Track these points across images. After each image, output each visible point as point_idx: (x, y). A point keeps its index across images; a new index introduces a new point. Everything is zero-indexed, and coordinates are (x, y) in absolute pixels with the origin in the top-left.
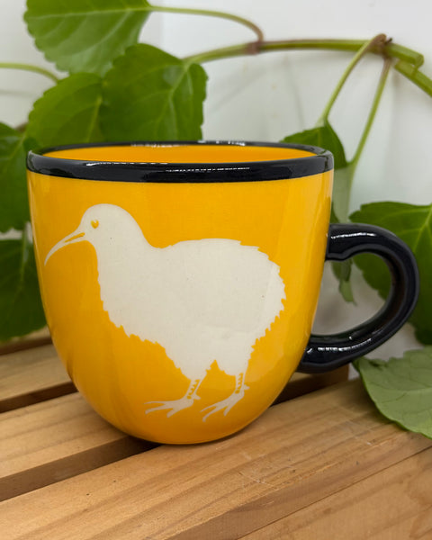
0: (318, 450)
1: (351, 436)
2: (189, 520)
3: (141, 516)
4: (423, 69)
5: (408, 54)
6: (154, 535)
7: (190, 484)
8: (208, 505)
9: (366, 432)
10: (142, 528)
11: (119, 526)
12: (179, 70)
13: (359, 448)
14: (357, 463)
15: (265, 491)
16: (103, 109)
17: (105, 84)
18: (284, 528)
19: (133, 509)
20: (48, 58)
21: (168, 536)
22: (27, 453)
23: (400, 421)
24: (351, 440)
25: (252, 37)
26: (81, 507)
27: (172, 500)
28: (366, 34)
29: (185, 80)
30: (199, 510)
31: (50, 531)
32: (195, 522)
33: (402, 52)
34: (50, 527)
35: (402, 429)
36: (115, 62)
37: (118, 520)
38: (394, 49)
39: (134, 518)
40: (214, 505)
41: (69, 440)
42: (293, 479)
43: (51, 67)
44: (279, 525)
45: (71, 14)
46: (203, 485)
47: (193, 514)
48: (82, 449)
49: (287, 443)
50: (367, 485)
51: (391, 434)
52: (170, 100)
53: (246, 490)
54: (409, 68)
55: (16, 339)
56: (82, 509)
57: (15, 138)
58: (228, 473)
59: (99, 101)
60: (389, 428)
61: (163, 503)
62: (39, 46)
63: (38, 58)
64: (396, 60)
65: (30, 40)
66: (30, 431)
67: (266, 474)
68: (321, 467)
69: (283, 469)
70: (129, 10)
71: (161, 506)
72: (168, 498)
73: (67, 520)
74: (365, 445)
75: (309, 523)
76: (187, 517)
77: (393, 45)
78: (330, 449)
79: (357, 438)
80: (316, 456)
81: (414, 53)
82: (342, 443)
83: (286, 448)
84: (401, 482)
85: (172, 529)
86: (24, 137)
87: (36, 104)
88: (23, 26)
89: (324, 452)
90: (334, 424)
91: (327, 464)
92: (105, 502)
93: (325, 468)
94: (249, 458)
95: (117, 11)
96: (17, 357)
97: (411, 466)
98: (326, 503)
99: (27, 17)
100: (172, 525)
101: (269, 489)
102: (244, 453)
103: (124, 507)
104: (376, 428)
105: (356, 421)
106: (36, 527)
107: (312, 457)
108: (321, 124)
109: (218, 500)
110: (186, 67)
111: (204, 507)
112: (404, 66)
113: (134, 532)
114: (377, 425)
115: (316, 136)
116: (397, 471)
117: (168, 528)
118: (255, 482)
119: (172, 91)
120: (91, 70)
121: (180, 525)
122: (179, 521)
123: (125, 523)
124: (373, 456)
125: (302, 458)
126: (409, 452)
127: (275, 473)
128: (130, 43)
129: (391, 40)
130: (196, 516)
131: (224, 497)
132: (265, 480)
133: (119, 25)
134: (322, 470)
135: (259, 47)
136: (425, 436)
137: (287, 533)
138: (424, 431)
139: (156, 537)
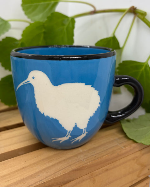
0: (105, 149)
4: (147, 17)
6: (43, 179)
8: (64, 168)
9: (122, 143)
10: (40, 176)
11: (32, 175)
12: (68, 20)
13: (119, 149)
14: (118, 154)
15: (84, 164)
16: (44, 33)
17: (46, 25)
18: (91, 176)
19: (39, 168)
20: (29, 17)
21: (48, 180)
23: (134, 139)
24: (117, 145)
25: (92, 9)
27: (52, 166)
28: (127, 7)
29: (69, 23)
30: (60, 170)
31: (9, 176)
32: (58, 175)
33: (140, 12)
34: (9, 174)
35: (135, 142)
36: (48, 18)
37: (32, 173)
38: (137, 11)
39: (38, 172)
40: (66, 168)
41: (25, 141)
42: (95, 160)
43: (29, 20)
44: (89, 175)
45: (35, 4)
46: (64, 160)
49: (95, 146)
50: (122, 161)
51: (131, 144)
52: (65, 30)
53: (78, 163)
54: (142, 17)
56: (22, 167)
57: (18, 42)
58: (73, 156)
59: (44, 30)
60: (130, 142)
62: (26, 14)
63: (25, 18)
64: (138, 14)
65: (22, 13)
67: (86, 157)
68: (105, 155)
69: (91, 156)
70: (53, 2)
71: (48, 168)
73: (16, 171)
74: (121, 148)
75: (100, 174)
76: (56, 173)
77: (137, 9)
78: (109, 149)
79: (119, 145)
80: (104, 151)
81: (143, 11)
82: (114, 146)
83: (94, 148)
84: (134, 160)
85: (50, 177)
87: (24, 31)
88: (21, 8)
89: (107, 150)
90: (112, 139)
91: (107, 154)
92: (30, 165)
93: (106, 156)
94: (81, 151)
95: (49, 2)
97: (138, 154)
98: (106, 167)
99: (22, 5)
100: (50, 176)
101: (86, 163)
102: (80, 149)
103: (36, 167)
105: (120, 138)
106: (5, 174)
107: (102, 152)
108: (112, 36)
109: (68, 166)
110: (70, 19)
111: (62, 169)
112: (140, 16)
113: (37, 178)
114: (126, 140)
115: (110, 39)
116: (132, 156)
117: (48, 177)
118: (81, 160)
119: (65, 27)
120: (41, 21)
121: (53, 176)
122: (53, 174)
124: (124, 151)
125: (99, 152)
126: (137, 150)
127: (88, 157)
128: (52, 12)
129: (136, 8)
130: (59, 173)
131: (70, 166)
132: (85, 160)
133: (50, 7)
134: (105, 157)
135: (94, 12)
136: (143, 144)
137: (92, 178)
138: (143, 142)
139: (44, 180)
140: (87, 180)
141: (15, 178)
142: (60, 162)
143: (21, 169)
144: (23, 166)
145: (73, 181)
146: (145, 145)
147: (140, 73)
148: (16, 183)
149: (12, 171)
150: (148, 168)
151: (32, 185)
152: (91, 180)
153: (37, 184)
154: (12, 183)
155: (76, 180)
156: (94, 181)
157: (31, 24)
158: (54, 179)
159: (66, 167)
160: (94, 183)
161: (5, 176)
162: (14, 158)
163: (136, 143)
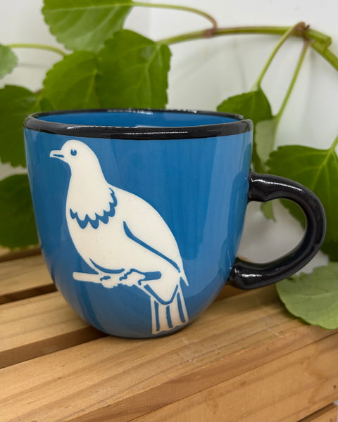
0: (239, 338)
1: (266, 328)
2: (134, 388)
3: (99, 384)
4: (331, 48)
5: (320, 37)
6: (106, 399)
7: (139, 361)
8: (150, 378)
9: (277, 325)
10: (98, 393)
11: (82, 391)
12: (153, 49)
13: (270, 338)
14: (267, 349)
15: (194, 369)
16: (98, 77)
17: (100, 59)
18: (210, 395)
19: (95, 378)
20: (59, 40)
21: (117, 401)
22: (25, 333)
23: (303, 317)
24: (265, 331)
25: (209, 25)
26: (57, 375)
27: (124, 372)
28: (290, 22)
29: (156, 57)
30: (143, 381)
31: (30, 393)
32: (138, 391)
33: (315, 35)
34: (31, 390)
35: (305, 323)
36: (106, 43)
37: (82, 387)
38: (311, 33)
39: (94, 385)
40: (155, 377)
41: (57, 324)
42: (217, 360)
43: (61, 47)
44: (205, 393)
45: (75, 9)
46: (149, 362)
47: (138, 383)
48: (65, 332)
49: (215, 332)
50: (275, 365)
51: (295, 327)
52: (146, 72)
53: (180, 367)
54: (321, 47)
55: (31, 247)
56: (58, 377)
57: (33, 99)
58: (169, 353)
59: (95, 72)
60: (294, 324)
61: (118, 375)
62: (52, 31)
63: (51, 40)
64: (313, 41)
65: (45, 28)
66: (29, 316)
67: (197, 355)
68: (238, 351)
69: (211, 352)
70: (117, 5)
71: (115, 377)
72: (122, 371)
73: (45, 384)
74: (275, 335)
75: (228, 392)
76: (133, 386)
77: (311, 30)
78: (247, 337)
79: (269, 329)
80: (237, 342)
81: (324, 35)
82: (258, 333)
83: (215, 336)
84: (302, 363)
86: (40, 98)
87: (48, 74)
88: (41, 17)
89: (243, 339)
91: (244, 349)
92: (75, 372)
93: (242, 352)
94: (186, 342)
95: (108, 6)
96: (30, 261)
97: (311, 350)
98: (242, 377)
99: (44, 11)
101: (198, 367)
102: (183, 339)
103: (88, 376)
104: (284, 322)
105: (270, 317)
106: (21, 389)
107: (234, 343)
108: (255, 89)
109: (159, 373)
110: (158, 47)
111: (148, 379)
112: (318, 45)
113: (92, 397)
114: (286, 320)
115: (251, 98)
116: (298, 355)
117: (119, 393)
118: (188, 361)
119: (147, 65)
120: (90, 49)
121: (127, 392)
122: (127, 389)
123: (87, 389)
124: (280, 344)
125: (225, 344)
126: (309, 341)
127: (203, 355)
128: (116, 29)
129: (308, 26)
130: (140, 386)
131: (164, 372)
132: (195, 360)
133: (110, 16)
134: (239, 353)
135: (214, 32)
136: (321, 328)
137: (211, 399)
138: (322, 324)
139: (108, 401)
140: (199, 404)
141: (44, 398)
142: (141, 366)
143: (55, 380)
144: (60, 375)
145: (171, 406)
146: (325, 329)
147: (318, 173)
148: (49, 407)
149: (36, 385)
150: (334, 384)
151: (83, 410)
152: (208, 405)
153: (95, 408)
154: (37, 407)
155: (177, 403)
156: (216, 406)
157: (65, 57)
158: (130, 398)
159: (156, 375)
160: (215, 413)
161: (21, 393)
162: (37, 359)
163: (306, 326)
